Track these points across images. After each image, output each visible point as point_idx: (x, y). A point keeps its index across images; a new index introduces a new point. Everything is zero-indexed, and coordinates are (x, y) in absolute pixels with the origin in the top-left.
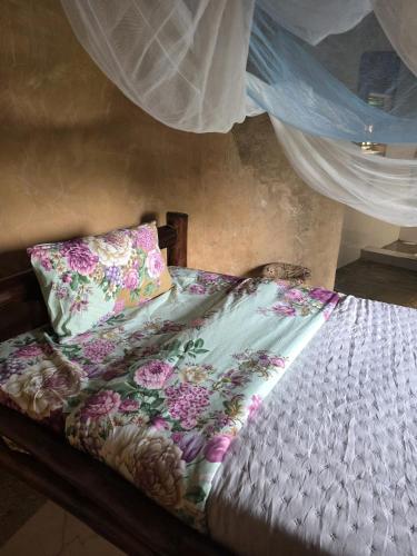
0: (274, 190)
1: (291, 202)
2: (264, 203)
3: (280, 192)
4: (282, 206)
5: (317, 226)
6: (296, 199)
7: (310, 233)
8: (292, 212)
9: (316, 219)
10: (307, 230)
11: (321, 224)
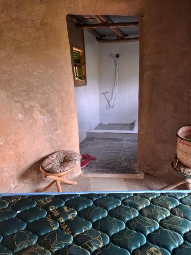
0: (26, 106)
1: (41, 113)
2: (20, 116)
3: (31, 107)
4: (35, 117)
5: (62, 126)
6: (44, 110)
7: (59, 132)
8: (44, 120)
9: (61, 122)
10: (56, 130)
11: (65, 125)
